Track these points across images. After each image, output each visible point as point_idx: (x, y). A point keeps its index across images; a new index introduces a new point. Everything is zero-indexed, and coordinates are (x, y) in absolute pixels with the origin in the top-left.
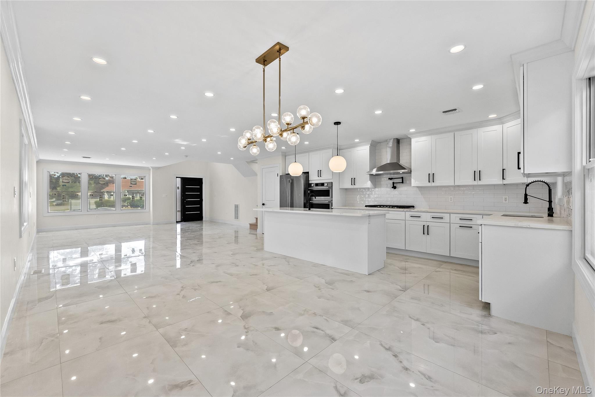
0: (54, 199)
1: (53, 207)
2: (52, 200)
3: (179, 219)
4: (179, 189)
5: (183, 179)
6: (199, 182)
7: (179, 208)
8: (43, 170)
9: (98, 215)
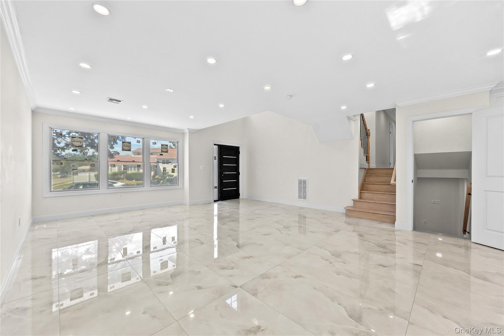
0: (58, 173)
1: (58, 179)
2: (57, 173)
3: (216, 198)
4: (216, 160)
5: (221, 146)
6: (235, 151)
7: (216, 184)
8: (43, 124)
9: (121, 194)
